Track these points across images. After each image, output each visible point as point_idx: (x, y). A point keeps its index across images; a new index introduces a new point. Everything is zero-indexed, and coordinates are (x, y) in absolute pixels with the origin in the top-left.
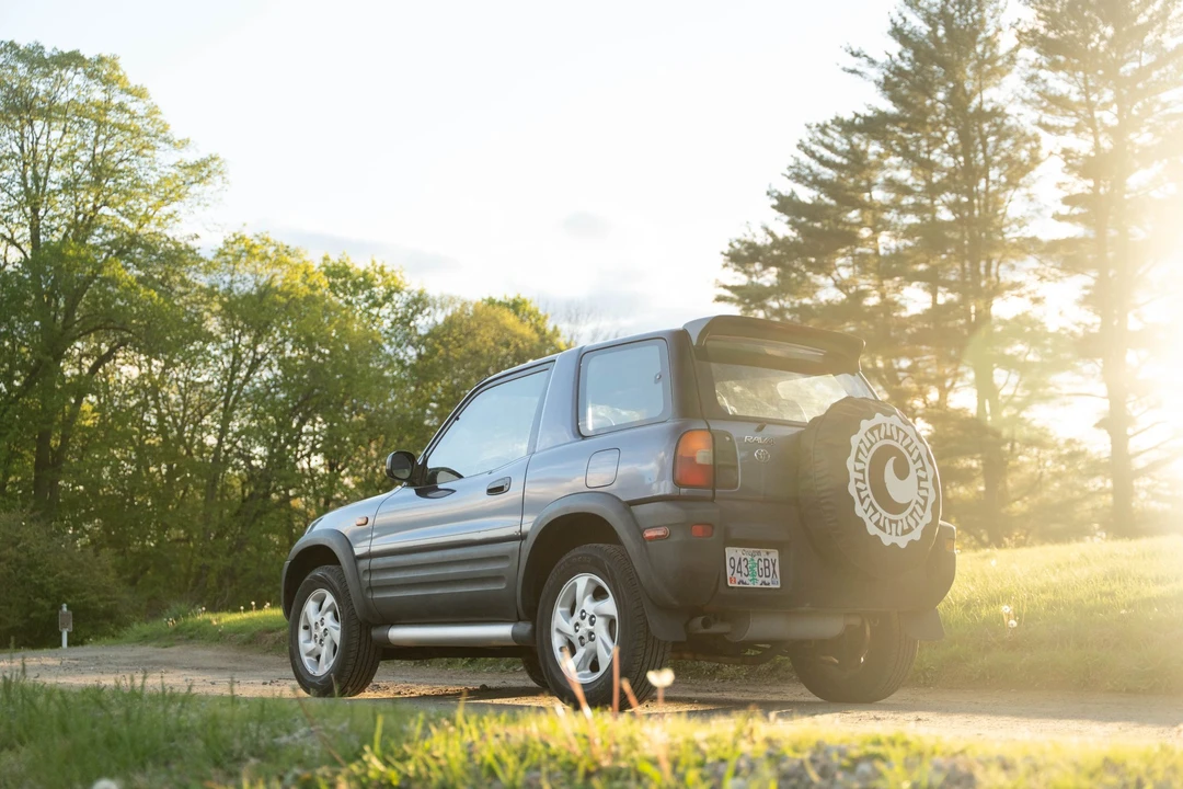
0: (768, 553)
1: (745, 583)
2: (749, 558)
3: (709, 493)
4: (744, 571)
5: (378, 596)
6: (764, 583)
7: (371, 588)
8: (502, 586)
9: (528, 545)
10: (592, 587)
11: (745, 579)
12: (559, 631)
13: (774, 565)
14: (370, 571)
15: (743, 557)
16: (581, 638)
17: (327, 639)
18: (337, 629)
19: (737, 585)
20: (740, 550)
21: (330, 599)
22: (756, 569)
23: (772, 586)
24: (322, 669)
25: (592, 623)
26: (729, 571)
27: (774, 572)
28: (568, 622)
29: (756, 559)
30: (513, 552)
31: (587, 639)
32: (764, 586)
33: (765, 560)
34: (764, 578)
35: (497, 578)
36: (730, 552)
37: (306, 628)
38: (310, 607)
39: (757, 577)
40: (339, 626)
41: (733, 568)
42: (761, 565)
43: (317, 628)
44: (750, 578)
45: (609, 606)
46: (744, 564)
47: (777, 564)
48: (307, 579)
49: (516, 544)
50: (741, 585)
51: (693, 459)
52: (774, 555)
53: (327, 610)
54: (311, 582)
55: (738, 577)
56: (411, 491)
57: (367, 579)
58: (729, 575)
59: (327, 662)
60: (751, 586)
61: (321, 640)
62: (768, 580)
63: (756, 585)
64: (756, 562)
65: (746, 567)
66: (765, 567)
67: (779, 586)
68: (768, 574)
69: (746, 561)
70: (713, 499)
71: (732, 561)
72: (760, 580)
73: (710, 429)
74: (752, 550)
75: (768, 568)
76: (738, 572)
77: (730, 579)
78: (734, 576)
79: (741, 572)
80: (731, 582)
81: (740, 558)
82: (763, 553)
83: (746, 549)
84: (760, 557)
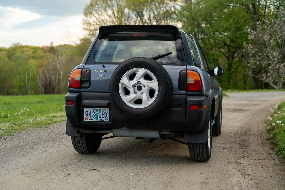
0: (104, 110)
1: (93, 120)
2: (95, 111)
3: (79, 89)
4: (92, 115)
6: (102, 120)
11: (92, 118)
13: (106, 114)
15: (92, 111)
19: (88, 120)
20: (91, 109)
22: (98, 115)
23: (104, 121)
26: (85, 116)
27: (106, 116)
32: (101, 121)
33: (102, 112)
34: (101, 118)
36: (86, 109)
39: (98, 118)
41: (87, 115)
42: (101, 114)
44: (95, 118)
46: (92, 113)
47: (108, 114)
50: (90, 120)
51: (74, 79)
52: (107, 110)
55: (89, 118)
60: (95, 120)
62: (103, 119)
63: (97, 120)
64: (98, 113)
65: (94, 114)
66: (102, 114)
67: (108, 121)
68: (103, 117)
69: (94, 112)
70: (81, 92)
71: (87, 112)
72: (100, 119)
73: (83, 68)
74: (97, 108)
75: (104, 115)
76: (89, 116)
77: (85, 118)
78: (87, 117)
79: (91, 116)
80: (85, 119)
81: (91, 112)
82: (102, 110)
83: (94, 108)
84: (100, 111)
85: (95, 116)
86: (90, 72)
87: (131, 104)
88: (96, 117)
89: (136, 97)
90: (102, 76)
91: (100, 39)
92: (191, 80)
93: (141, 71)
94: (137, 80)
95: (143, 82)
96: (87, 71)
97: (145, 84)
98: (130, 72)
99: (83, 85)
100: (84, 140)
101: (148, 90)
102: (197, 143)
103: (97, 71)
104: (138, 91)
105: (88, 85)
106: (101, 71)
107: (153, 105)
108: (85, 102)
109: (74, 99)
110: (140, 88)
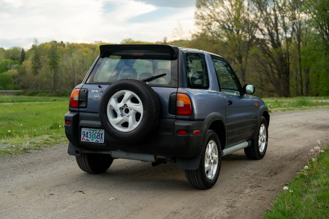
0: (100, 131)
1: (89, 141)
2: (92, 132)
3: (77, 109)
4: (89, 136)
11: (88, 139)
13: (102, 135)
15: (89, 132)
19: (85, 141)
20: (88, 129)
22: (94, 136)
23: (100, 142)
26: (82, 136)
27: (102, 137)
32: (96, 142)
33: (98, 133)
34: (97, 139)
36: (83, 130)
41: (84, 135)
42: (96, 135)
44: (91, 139)
46: (89, 134)
47: (103, 135)
50: (87, 141)
51: (73, 98)
52: (103, 132)
55: (86, 138)
58: (82, 137)
60: (91, 141)
62: (98, 140)
63: (93, 141)
64: (94, 133)
65: (90, 135)
66: (98, 136)
67: (103, 142)
68: (99, 138)
69: (90, 133)
70: (79, 112)
71: (84, 133)
72: (95, 140)
73: (82, 88)
74: (93, 129)
75: (99, 136)
76: (86, 136)
77: (82, 138)
78: (84, 138)
79: (87, 137)
80: (82, 140)
81: (87, 132)
82: (98, 131)
83: (90, 129)
84: (96, 132)
85: (91, 137)
86: (87, 92)
87: (118, 126)
88: (93, 138)
89: (122, 120)
90: (97, 97)
91: (102, 58)
92: (181, 103)
93: (128, 94)
94: (123, 103)
95: (130, 104)
96: (84, 91)
97: (131, 107)
98: (118, 94)
99: (81, 106)
100: (86, 160)
101: (134, 113)
102: (191, 171)
103: (93, 91)
104: (125, 114)
105: (84, 105)
106: (97, 91)
107: (137, 129)
108: (82, 122)
109: (72, 119)
110: (127, 111)
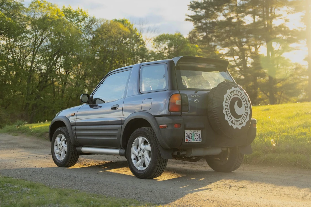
0: (198, 131)
1: (191, 141)
2: (192, 133)
4: (190, 137)
5: (78, 138)
6: (197, 140)
7: (76, 135)
8: (116, 138)
9: (124, 126)
10: (144, 141)
12: (133, 153)
13: (200, 135)
14: (76, 130)
15: (190, 133)
16: (140, 156)
17: (63, 149)
18: (66, 147)
19: (188, 142)
20: (189, 131)
21: (63, 137)
22: (194, 136)
23: (199, 141)
24: (61, 158)
25: (144, 152)
26: (186, 137)
27: (200, 137)
28: (136, 151)
29: (194, 133)
30: (119, 128)
31: (142, 157)
32: (196, 141)
33: (197, 133)
34: (196, 139)
35: (114, 136)
36: (186, 132)
37: (56, 145)
38: (58, 139)
39: (195, 139)
40: (67, 146)
42: (196, 135)
43: (60, 146)
44: (192, 139)
45: (148, 147)
46: (190, 135)
48: (56, 131)
49: (120, 126)
51: (175, 103)
53: (63, 141)
54: (57, 132)
55: (188, 139)
56: (88, 106)
57: (75, 132)
58: (186, 139)
59: (63, 156)
60: (192, 141)
61: (61, 150)
62: (198, 140)
64: (194, 134)
65: (191, 136)
66: (197, 136)
67: (201, 141)
68: (198, 138)
70: (181, 115)
71: (187, 134)
72: (195, 140)
74: (193, 130)
75: (198, 136)
76: (188, 138)
79: (189, 138)
80: (186, 141)
82: (196, 131)
83: (191, 130)
90: (197, 101)
99: (183, 109)
103: (192, 96)
105: (187, 109)
106: (196, 96)
